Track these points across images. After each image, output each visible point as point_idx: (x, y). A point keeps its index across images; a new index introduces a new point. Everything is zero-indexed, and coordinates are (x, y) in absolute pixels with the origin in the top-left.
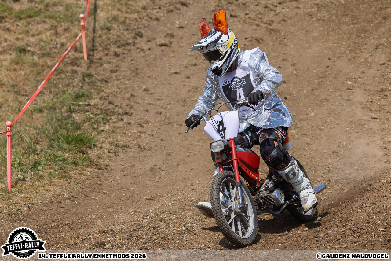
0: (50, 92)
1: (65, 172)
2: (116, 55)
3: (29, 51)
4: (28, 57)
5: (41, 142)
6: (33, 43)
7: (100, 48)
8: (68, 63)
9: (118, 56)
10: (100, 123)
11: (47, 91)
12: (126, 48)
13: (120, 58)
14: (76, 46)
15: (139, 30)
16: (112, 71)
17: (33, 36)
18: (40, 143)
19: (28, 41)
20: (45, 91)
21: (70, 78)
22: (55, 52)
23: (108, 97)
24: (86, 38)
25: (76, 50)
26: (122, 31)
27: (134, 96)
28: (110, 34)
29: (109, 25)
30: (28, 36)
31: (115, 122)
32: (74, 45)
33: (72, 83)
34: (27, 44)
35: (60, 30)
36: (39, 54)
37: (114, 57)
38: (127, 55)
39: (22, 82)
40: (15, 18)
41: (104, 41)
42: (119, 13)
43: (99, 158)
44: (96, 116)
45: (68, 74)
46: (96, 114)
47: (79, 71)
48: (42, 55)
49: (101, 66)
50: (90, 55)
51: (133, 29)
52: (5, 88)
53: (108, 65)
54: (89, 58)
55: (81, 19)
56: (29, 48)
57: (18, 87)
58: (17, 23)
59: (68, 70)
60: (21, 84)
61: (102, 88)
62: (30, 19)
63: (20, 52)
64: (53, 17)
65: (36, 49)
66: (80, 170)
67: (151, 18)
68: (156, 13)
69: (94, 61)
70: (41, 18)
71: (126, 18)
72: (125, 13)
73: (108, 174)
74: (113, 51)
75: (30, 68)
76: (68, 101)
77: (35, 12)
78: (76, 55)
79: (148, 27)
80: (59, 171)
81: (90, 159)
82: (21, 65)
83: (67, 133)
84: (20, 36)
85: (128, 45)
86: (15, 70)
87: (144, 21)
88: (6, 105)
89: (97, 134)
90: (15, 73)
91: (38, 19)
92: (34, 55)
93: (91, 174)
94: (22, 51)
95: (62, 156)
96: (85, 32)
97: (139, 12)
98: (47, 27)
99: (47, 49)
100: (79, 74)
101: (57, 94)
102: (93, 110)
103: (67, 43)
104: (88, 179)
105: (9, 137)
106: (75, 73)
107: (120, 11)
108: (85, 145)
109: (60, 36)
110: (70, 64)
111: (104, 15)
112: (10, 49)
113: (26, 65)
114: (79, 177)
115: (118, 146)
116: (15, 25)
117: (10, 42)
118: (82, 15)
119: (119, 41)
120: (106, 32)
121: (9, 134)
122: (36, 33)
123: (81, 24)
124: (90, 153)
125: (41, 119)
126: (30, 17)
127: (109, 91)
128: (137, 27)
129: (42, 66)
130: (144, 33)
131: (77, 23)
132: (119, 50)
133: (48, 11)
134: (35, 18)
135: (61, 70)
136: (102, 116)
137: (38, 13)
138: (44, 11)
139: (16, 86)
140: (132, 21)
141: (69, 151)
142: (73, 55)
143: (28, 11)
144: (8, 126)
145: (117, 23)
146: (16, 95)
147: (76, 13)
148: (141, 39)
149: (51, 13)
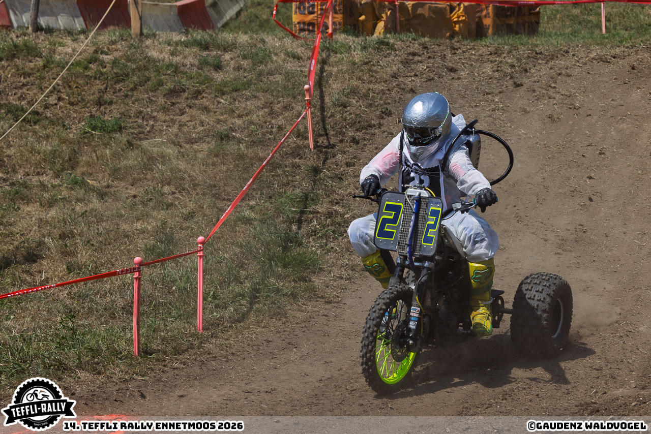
0: (262, 194)
1: (279, 307)
2: (355, 141)
3: (234, 137)
4: (232, 147)
5: (246, 265)
6: (239, 127)
7: (332, 133)
8: (287, 154)
9: (357, 143)
10: (330, 238)
11: (257, 194)
12: (368, 132)
13: (360, 145)
14: (299, 130)
15: (388, 106)
16: (348, 164)
17: (240, 116)
18: (246, 267)
19: (233, 124)
20: (254, 194)
21: (290, 175)
22: (269, 139)
23: (342, 200)
24: (312, 118)
25: (299, 135)
26: (363, 108)
28: (346, 112)
29: (344, 99)
30: (234, 118)
32: (295, 127)
33: (293, 181)
34: (231, 127)
35: (277, 107)
36: (248, 141)
37: (352, 144)
38: (369, 141)
39: (223, 180)
40: (215, 92)
41: (338, 123)
42: (359, 83)
43: (327, 287)
44: (324, 228)
45: (287, 169)
46: (325, 224)
47: (302, 164)
48: (252, 144)
49: (333, 157)
50: (318, 142)
51: (378, 105)
52: (198, 190)
53: (343, 156)
54: (316, 147)
55: (306, 92)
56: (234, 134)
57: (217, 188)
58: (218, 99)
59: (287, 163)
60: (221, 184)
61: (334, 188)
62: (236, 93)
63: (222, 139)
64: (268, 90)
65: (244, 135)
66: (300, 304)
67: (403, 89)
68: (410, 82)
69: (324, 150)
70: (251, 91)
71: (369, 89)
72: (368, 83)
73: (339, 311)
74: (350, 136)
75: (234, 161)
76: (286, 206)
77: (243, 83)
78: (298, 141)
79: (399, 102)
80: (270, 306)
81: (314, 288)
82: (221, 157)
83: (283, 252)
84: (222, 117)
85: (371, 127)
86: (214, 164)
87: (393, 94)
88: (201, 213)
89: (326, 253)
90: (214, 169)
91: (247, 93)
92: (240, 143)
93: (315, 309)
94: (224, 137)
95: (275, 285)
96: (311, 110)
97: (386, 81)
98: (259, 103)
99: (258, 134)
100: (302, 168)
101: (270, 197)
102: (320, 219)
103: (285, 125)
104: (311, 317)
105: (200, 258)
106: (296, 168)
107: (361, 80)
108: (308, 268)
109: (278, 116)
110: (289, 154)
111: (339, 85)
112: (208, 136)
113: (229, 157)
114: (298, 315)
115: (354, 270)
116: (215, 101)
117: (208, 126)
118: (306, 87)
119: (359, 122)
120: (340, 110)
121: (201, 253)
122: (244, 113)
123: (306, 99)
124: (314, 280)
125: (248, 232)
126: (236, 90)
127: (343, 192)
128: (384, 102)
129: (251, 159)
130: (393, 111)
131: (300, 97)
132: (358, 135)
133: (261, 81)
134: (244, 92)
135: (277, 164)
136: (333, 228)
137: (248, 85)
138: (256, 81)
139: (215, 186)
140: (377, 94)
141: (285, 278)
142: (295, 143)
143: (234, 82)
144: (201, 243)
145: (356, 97)
146: (214, 200)
147: (299, 84)
148: (390, 118)
149: (265, 84)
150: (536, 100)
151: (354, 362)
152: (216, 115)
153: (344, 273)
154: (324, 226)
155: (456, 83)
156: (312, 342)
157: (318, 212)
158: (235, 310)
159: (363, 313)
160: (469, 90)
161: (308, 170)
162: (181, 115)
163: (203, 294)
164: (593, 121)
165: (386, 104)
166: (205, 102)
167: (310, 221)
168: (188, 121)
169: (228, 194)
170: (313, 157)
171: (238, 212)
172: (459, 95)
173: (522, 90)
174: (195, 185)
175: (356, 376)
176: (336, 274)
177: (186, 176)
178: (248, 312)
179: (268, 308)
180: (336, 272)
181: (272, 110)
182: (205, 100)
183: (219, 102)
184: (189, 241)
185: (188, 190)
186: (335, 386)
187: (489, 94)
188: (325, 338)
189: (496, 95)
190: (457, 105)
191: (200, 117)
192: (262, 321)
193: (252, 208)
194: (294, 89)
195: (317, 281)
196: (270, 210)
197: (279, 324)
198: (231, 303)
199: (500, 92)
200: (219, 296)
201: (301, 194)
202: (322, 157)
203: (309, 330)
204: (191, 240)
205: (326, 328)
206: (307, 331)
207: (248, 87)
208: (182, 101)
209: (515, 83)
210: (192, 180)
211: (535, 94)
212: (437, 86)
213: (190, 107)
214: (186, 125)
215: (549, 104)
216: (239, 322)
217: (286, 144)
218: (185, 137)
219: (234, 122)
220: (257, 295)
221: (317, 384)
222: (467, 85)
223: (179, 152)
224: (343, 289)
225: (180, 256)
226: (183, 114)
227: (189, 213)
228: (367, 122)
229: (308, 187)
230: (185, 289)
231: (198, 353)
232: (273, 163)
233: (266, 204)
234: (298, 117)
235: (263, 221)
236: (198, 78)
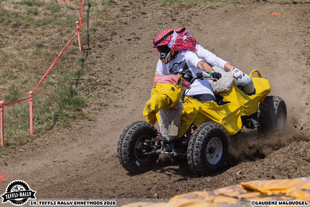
0: (58, 71)
1: (67, 123)
2: (100, 46)
3: (44, 46)
4: (44, 50)
5: (52, 104)
6: (47, 41)
7: (90, 43)
8: (69, 53)
9: (101, 47)
10: (90, 91)
11: (56, 71)
12: (106, 42)
13: (103, 48)
14: (74, 42)
15: (115, 30)
16: (97, 57)
17: (47, 36)
18: (52, 105)
19: (44, 40)
20: (54, 71)
21: (71, 63)
22: (61, 46)
23: (95, 74)
24: (80, 36)
25: (74, 44)
26: (103, 32)
27: (112, 73)
28: (96, 33)
29: (94, 27)
30: (44, 37)
31: (99, 90)
33: (72, 65)
34: (43, 41)
35: (64, 32)
36: (51, 47)
37: (99, 48)
38: (107, 47)
39: (40, 66)
40: (35, 25)
41: (92, 38)
42: (101, 20)
43: (89, 113)
44: (87, 87)
45: (69, 60)
46: (87, 85)
47: (76, 58)
48: (53, 48)
49: (90, 54)
50: (83, 47)
51: (110, 30)
52: (29, 70)
53: (95, 54)
54: (82, 49)
55: (77, 25)
56: (44, 44)
57: (37, 69)
58: (37, 28)
59: (69, 57)
60: (39, 67)
61: (91, 68)
62: (45, 25)
63: (39, 47)
64: (60, 24)
65: (49, 45)
66: (77, 121)
67: (122, 23)
68: (125, 19)
69: (86, 51)
70: (52, 25)
71: (106, 23)
72: (105, 20)
73: (95, 124)
74: (98, 44)
75: (45, 57)
76: (69, 77)
77: (48, 21)
78: (74, 47)
79: (120, 29)
80: (64, 122)
81: (83, 114)
82: (39, 55)
83: (69, 98)
84: (39, 37)
85: (107, 40)
86: (35, 58)
87: (117, 25)
88: (30, 81)
89: (88, 98)
90: (36, 60)
91: (50, 25)
92: (47, 48)
93: (84, 124)
94: (40, 46)
95: (65, 113)
96: (79, 33)
97: (114, 19)
98: (56, 30)
99: (56, 44)
100: (76, 59)
101: (62, 73)
102: (85, 82)
103: (68, 40)
104: (82, 127)
105: (31, 101)
106: (73, 59)
107: (102, 19)
108: (80, 105)
109: (64, 36)
110: (70, 53)
111: (92, 21)
112: (32, 45)
113: (43, 55)
114: (76, 126)
115: (102, 105)
116: (35, 29)
117: (32, 41)
118: (77, 22)
119: (102, 38)
120: (93, 32)
121: (31, 99)
122: (49, 34)
123: (77, 27)
124: (83, 110)
125: (52, 89)
126: (45, 24)
127: (95, 70)
128: (113, 29)
129: (53, 55)
130: (117, 32)
131: (74, 27)
132: (102, 44)
133: (56, 20)
134: (48, 25)
135: (65, 58)
136: (91, 86)
137: (50, 21)
138: (54, 20)
139: (36, 68)
140: (110, 25)
141: (70, 110)
142: (72, 48)
143: (44, 21)
144: (31, 94)
145: (100, 27)
146: (36, 74)
147: (74, 21)
148: (116, 36)
149: (58, 21)
150: (182, 26)
151: (103, 147)
152: (36, 36)
153: (97, 107)
154: (87, 86)
155: (146, 19)
156: (83, 138)
157: (84, 79)
158: (47, 125)
159: (106, 125)
160: (152, 23)
161: (79, 60)
162: (20, 36)
163: (32, 118)
164: (209, 36)
165: (114, 29)
166: (31, 30)
167: (81, 83)
168: (23, 39)
169: (43, 72)
170: (81, 54)
171: (47, 80)
172: (147, 25)
173: (176, 22)
174: (27, 68)
175: (104, 153)
176: (93, 107)
177: (23, 64)
178: (54, 125)
179: (63, 123)
180: (93, 106)
181: (61, 33)
182: (30, 29)
183: (37, 30)
184: (25, 93)
185: (24, 70)
186: (94, 158)
187: (161, 24)
188: (89, 136)
189: (164, 24)
190: (146, 30)
191: (29, 37)
192: (60, 130)
193: (54, 78)
194: (71, 23)
195: (85, 111)
196: (62, 79)
197: (68, 130)
198: (46, 121)
199: (166, 23)
200: (40, 118)
201: (76, 71)
202: (85, 54)
203: (81, 133)
204: (26, 93)
205: (89, 132)
206: (81, 134)
207: (50, 22)
208: (20, 30)
209: (173, 19)
210: (26, 66)
211: (182, 24)
212: (137, 21)
213: (24, 32)
214: (22, 41)
215: (188, 28)
216: (50, 130)
217: (69, 48)
218: (22, 46)
219: (44, 39)
220: (58, 117)
221: (86, 158)
222: (151, 20)
223: (20, 53)
224: (96, 114)
225: (21, 100)
226: (21, 35)
227: (25, 81)
228: (105, 38)
229: (79, 68)
230: (24, 115)
231: (31, 144)
232: (63, 57)
233: (60, 76)
234: (74, 36)
235: (59, 84)
236: (27, 19)
